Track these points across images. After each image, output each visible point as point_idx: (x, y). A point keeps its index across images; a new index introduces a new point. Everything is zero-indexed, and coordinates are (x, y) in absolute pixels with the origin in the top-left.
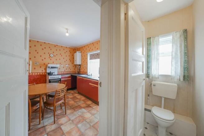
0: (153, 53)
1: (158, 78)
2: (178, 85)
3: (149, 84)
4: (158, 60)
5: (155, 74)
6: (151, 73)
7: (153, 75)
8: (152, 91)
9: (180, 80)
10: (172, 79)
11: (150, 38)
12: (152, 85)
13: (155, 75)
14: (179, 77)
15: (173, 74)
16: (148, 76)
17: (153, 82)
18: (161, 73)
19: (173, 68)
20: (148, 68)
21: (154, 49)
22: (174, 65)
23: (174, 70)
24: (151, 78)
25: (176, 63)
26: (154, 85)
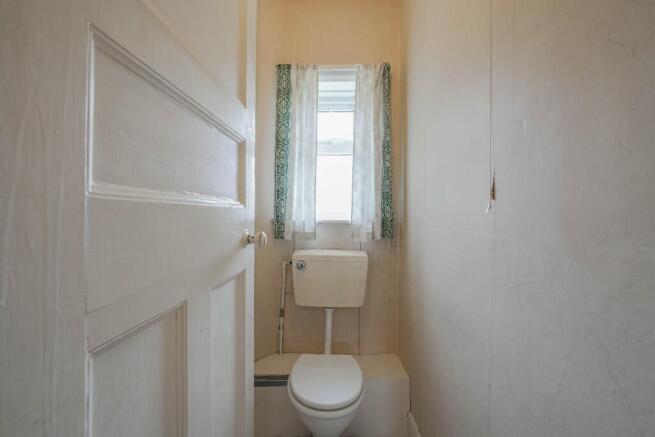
0: (297, 134)
1: (315, 234)
2: (368, 254)
3: (284, 266)
4: (312, 163)
5: (303, 219)
6: (290, 218)
7: (298, 223)
8: (292, 293)
9: (373, 237)
10: (353, 235)
11: (289, 67)
12: (294, 265)
13: (304, 223)
14: (370, 226)
15: (358, 217)
16: (278, 228)
17: (298, 255)
18: (319, 218)
19: (357, 194)
20: (280, 194)
21: (301, 118)
22: (359, 185)
23: (360, 204)
24: (288, 236)
25: (364, 178)
26: (301, 267)
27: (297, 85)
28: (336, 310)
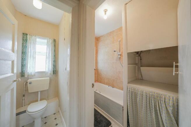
0: (29, 51)
1: (35, 75)
2: (50, 78)
3: (25, 84)
4: (34, 58)
5: (31, 71)
6: (27, 71)
7: (29, 72)
8: (28, 90)
9: (51, 74)
10: (46, 74)
12: (28, 83)
13: (31, 73)
14: (50, 72)
15: (47, 70)
16: (22, 74)
17: (29, 81)
18: (36, 71)
19: (47, 66)
20: (23, 66)
21: (31, 47)
22: (48, 64)
23: (48, 68)
24: (26, 76)
25: (49, 62)
26: (30, 83)
27: (30, 39)
28: (41, 91)
